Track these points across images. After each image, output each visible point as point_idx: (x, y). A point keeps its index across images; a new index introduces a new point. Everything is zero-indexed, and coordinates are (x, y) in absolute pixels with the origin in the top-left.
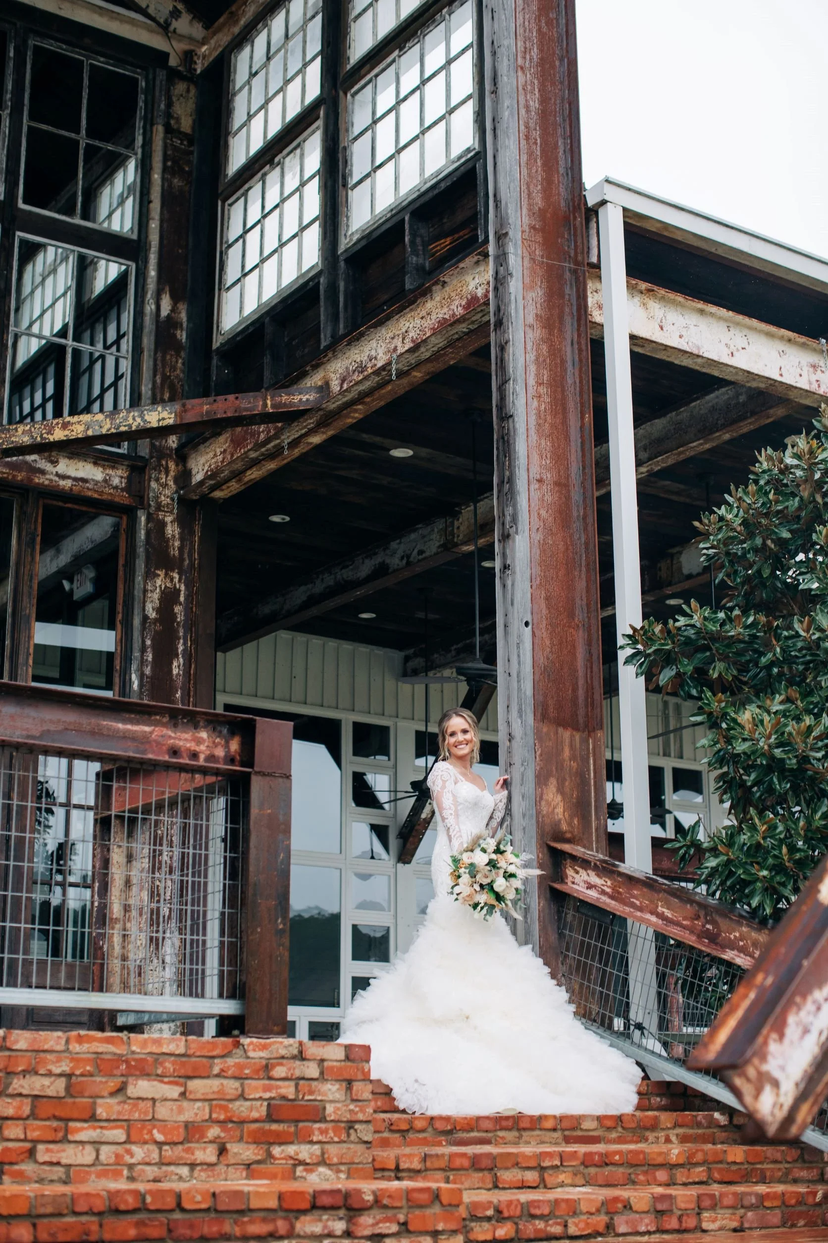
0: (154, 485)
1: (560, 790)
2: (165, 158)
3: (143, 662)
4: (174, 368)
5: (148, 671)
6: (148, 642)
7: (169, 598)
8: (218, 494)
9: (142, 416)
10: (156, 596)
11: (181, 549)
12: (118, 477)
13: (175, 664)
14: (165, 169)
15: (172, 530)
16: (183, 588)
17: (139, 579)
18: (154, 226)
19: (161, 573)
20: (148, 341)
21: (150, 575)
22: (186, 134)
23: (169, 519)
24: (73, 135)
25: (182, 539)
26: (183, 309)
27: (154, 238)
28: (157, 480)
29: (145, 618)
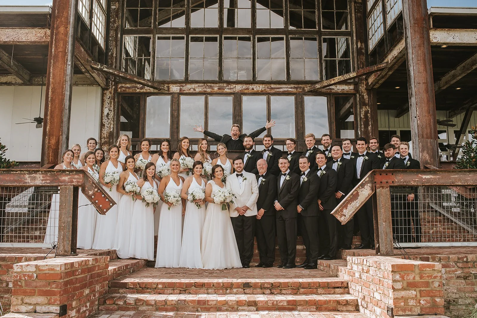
0: (360, 87)
1: (428, 153)
2: (355, 10)
3: (361, 128)
4: (362, 59)
5: (363, 130)
6: (362, 123)
7: (366, 113)
8: (375, 87)
9: (349, 75)
10: (363, 112)
11: (368, 101)
12: (352, 87)
13: (369, 127)
14: (355, 12)
15: (366, 97)
16: (370, 110)
17: (358, 109)
18: (354, 27)
19: (364, 107)
20: (355, 55)
21: (361, 108)
22: (360, 3)
23: (365, 95)
24: (332, 11)
25: (368, 98)
26: (363, 44)
27: (354, 30)
28: (361, 86)
29: (361, 118)
